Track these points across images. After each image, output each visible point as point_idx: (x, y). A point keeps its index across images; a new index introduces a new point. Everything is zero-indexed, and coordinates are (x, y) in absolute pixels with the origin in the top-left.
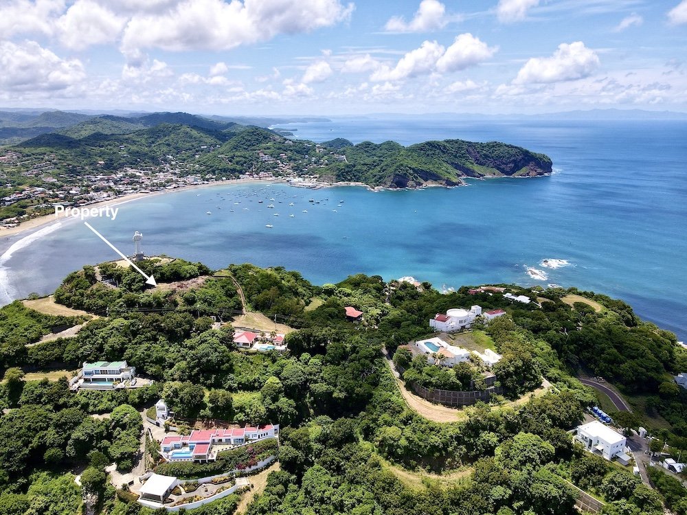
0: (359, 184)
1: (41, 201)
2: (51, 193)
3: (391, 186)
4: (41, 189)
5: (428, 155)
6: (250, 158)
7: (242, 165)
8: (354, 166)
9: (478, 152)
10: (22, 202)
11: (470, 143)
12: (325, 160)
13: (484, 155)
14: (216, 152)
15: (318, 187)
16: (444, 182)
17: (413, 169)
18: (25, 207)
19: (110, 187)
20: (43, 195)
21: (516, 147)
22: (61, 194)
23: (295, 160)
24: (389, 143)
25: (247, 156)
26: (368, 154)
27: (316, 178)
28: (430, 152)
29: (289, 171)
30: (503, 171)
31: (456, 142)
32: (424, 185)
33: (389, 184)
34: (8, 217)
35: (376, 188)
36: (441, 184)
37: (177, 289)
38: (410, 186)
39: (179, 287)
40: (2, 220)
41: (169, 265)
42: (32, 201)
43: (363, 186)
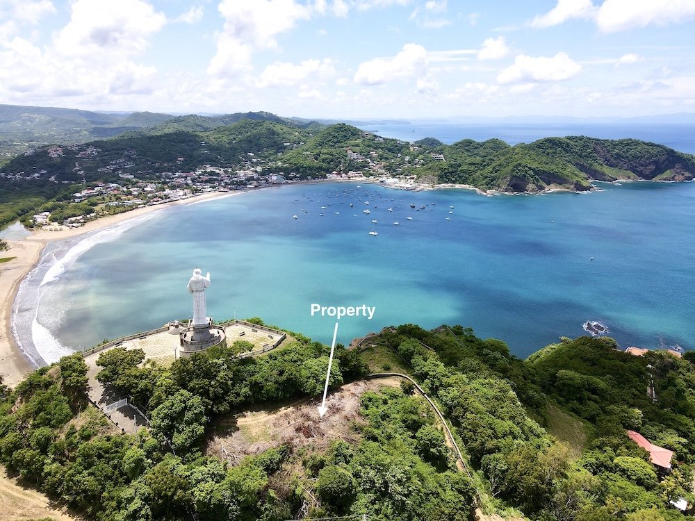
0: (467, 186)
1: (113, 198)
2: (125, 190)
3: (506, 190)
4: (115, 185)
5: (548, 154)
6: (337, 156)
7: (329, 163)
8: (459, 166)
9: (609, 151)
10: (94, 200)
11: (597, 140)
12: (420, 159)
13: (617, 154)
14: (300, 150)
15: (418, 189)
16: (572, 186)
17: (533, 170)
18: (96, 204)
19: (187, 184)
20: (116, 192)
21: (658, 146)
22: (135, 191)
23: (387, 159)
24: (493, 141)
25: (334, 153)
26: (469, 154)
27: (413, 178)
28: (550, 151)
29: (380, 171)
30: (640, 174)
31: (581, 139)
32: (546, 189)
33: (504, 187)
34: (74, 216)
35: (488, 191)
36: (568, 188)
37: (296, 441)
38: (530, 190)
39: (298, 430)
40: (66, 219)
41: (271, 357)
42: (103, 198)
43: (471, 189)
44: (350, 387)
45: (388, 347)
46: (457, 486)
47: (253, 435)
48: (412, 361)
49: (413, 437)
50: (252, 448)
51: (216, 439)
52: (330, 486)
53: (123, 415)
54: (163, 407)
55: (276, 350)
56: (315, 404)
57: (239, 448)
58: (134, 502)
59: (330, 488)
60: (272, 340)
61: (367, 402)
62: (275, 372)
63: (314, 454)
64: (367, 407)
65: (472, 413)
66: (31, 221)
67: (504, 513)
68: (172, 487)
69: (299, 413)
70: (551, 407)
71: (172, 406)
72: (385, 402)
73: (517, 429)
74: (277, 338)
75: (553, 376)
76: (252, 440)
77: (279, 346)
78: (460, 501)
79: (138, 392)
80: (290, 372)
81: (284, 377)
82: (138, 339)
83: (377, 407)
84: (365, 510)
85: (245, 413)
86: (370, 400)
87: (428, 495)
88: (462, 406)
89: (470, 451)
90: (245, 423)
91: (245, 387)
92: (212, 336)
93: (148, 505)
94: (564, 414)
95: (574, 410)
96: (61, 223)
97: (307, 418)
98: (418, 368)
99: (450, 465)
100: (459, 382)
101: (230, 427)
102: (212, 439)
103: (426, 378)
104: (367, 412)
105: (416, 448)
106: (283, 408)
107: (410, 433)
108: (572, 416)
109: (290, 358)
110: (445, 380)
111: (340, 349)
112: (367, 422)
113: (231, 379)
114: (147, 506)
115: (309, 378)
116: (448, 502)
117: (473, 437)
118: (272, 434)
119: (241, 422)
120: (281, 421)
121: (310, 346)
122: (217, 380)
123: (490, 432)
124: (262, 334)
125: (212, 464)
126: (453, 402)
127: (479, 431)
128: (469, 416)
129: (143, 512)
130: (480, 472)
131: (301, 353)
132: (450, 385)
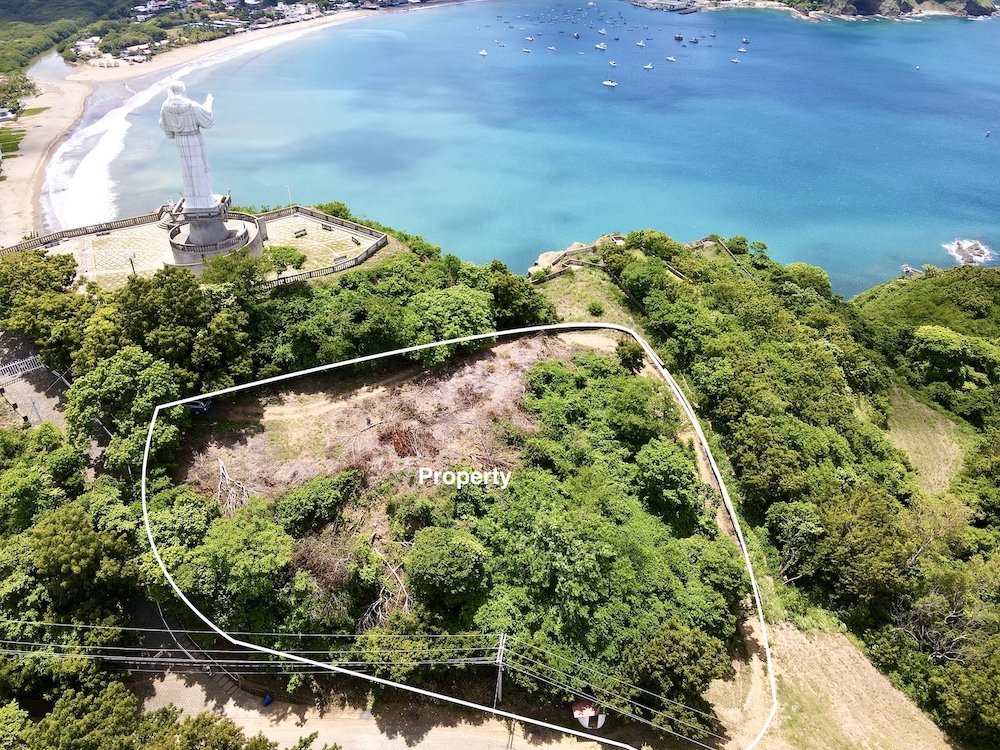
1: (197, 16)
3: (844, 11)
10: (165, 17)
16: (961, 7)
18: (169, 26)
20: (200, 6)
22: (230, 5)
32: (914, 11)
34: (136, 43)
35: (812, 14)
36: (953, 10)
37: (377, 462)
38: (887, 10)
39: (385, 438)
40: (124, 47)
41: (344, 283)
42: (181, 15)
43: (783, 8)
44: (511, 349)
45: (604, 270)
46: (713, 576)
47: (290, 444)
48: (647, 300)
49: (630, 460)
50: (283, 474)
51: (213, 449)
52: (432, 571)
53: (33, 387)
54: (85, 383)
55: (358, 268)
56: (431, 383)
57: (255, 471)
58: (10, 578)
59: (433, 576)
60: (357, 248)
61: (541, 383)
62: (346, 316)
63: (411, 492)
64: (539, 393)
65: (758, 412)
66: (72, 50)
67: (804, 621)
68: (85, 556)
69: (396, 401)
70: (896, 390)
71: (103, 380)
72: (580, 384)
73: (842, 443)
74: (368, 243)
75: (906, 335)
76: (285, 455)
77: (370, 260)
78: (717, 608)
79: (51, 345)
80: (376, 317)
81: (364, 327)
82: (93, 237)
83: (562, 394)
84: (507, 622)
85: (283, 395)
86: (548, 379)
87: (647, 595)
88: (739, 398)
89: (747, 488)
90: (279, 418)
91: (284, 343)
92: (231, 234)
93: (43, 584)
94: (919, 405)
95: (938, 398)
96: (117, 55)
97: (410, 412)
98: (655, 315)
99: (702, 521)
100: (738, 348)
101: (247, 424)
102: (202, 449)
103: (671, 335)
104: (539, 403)
105: (634, 483)
106: (365, 388)
107: (626, 452)
108: (935, 409)
109: (386, 287)
110: (708, 342)
111: (497, 273)
112: (536, 427)
113: (244, 328)
114: (40, 587)
115: (421, 329)
116: (690, 609)
117: (756, 463)
118: (329, 444)
119: (271, 413)
120: (354, 418)
121: (435, 264)
122: (209, 329)
123: (792, 455)
124: (341, 234)
125: (183, 509)
126: (719, 386)
127: (770, 451)
128: (752, 419)
129: (32, 598)
130: (763, 530)
131: (412, 276)
132: (717, 354)
